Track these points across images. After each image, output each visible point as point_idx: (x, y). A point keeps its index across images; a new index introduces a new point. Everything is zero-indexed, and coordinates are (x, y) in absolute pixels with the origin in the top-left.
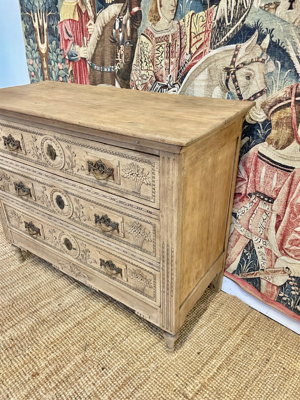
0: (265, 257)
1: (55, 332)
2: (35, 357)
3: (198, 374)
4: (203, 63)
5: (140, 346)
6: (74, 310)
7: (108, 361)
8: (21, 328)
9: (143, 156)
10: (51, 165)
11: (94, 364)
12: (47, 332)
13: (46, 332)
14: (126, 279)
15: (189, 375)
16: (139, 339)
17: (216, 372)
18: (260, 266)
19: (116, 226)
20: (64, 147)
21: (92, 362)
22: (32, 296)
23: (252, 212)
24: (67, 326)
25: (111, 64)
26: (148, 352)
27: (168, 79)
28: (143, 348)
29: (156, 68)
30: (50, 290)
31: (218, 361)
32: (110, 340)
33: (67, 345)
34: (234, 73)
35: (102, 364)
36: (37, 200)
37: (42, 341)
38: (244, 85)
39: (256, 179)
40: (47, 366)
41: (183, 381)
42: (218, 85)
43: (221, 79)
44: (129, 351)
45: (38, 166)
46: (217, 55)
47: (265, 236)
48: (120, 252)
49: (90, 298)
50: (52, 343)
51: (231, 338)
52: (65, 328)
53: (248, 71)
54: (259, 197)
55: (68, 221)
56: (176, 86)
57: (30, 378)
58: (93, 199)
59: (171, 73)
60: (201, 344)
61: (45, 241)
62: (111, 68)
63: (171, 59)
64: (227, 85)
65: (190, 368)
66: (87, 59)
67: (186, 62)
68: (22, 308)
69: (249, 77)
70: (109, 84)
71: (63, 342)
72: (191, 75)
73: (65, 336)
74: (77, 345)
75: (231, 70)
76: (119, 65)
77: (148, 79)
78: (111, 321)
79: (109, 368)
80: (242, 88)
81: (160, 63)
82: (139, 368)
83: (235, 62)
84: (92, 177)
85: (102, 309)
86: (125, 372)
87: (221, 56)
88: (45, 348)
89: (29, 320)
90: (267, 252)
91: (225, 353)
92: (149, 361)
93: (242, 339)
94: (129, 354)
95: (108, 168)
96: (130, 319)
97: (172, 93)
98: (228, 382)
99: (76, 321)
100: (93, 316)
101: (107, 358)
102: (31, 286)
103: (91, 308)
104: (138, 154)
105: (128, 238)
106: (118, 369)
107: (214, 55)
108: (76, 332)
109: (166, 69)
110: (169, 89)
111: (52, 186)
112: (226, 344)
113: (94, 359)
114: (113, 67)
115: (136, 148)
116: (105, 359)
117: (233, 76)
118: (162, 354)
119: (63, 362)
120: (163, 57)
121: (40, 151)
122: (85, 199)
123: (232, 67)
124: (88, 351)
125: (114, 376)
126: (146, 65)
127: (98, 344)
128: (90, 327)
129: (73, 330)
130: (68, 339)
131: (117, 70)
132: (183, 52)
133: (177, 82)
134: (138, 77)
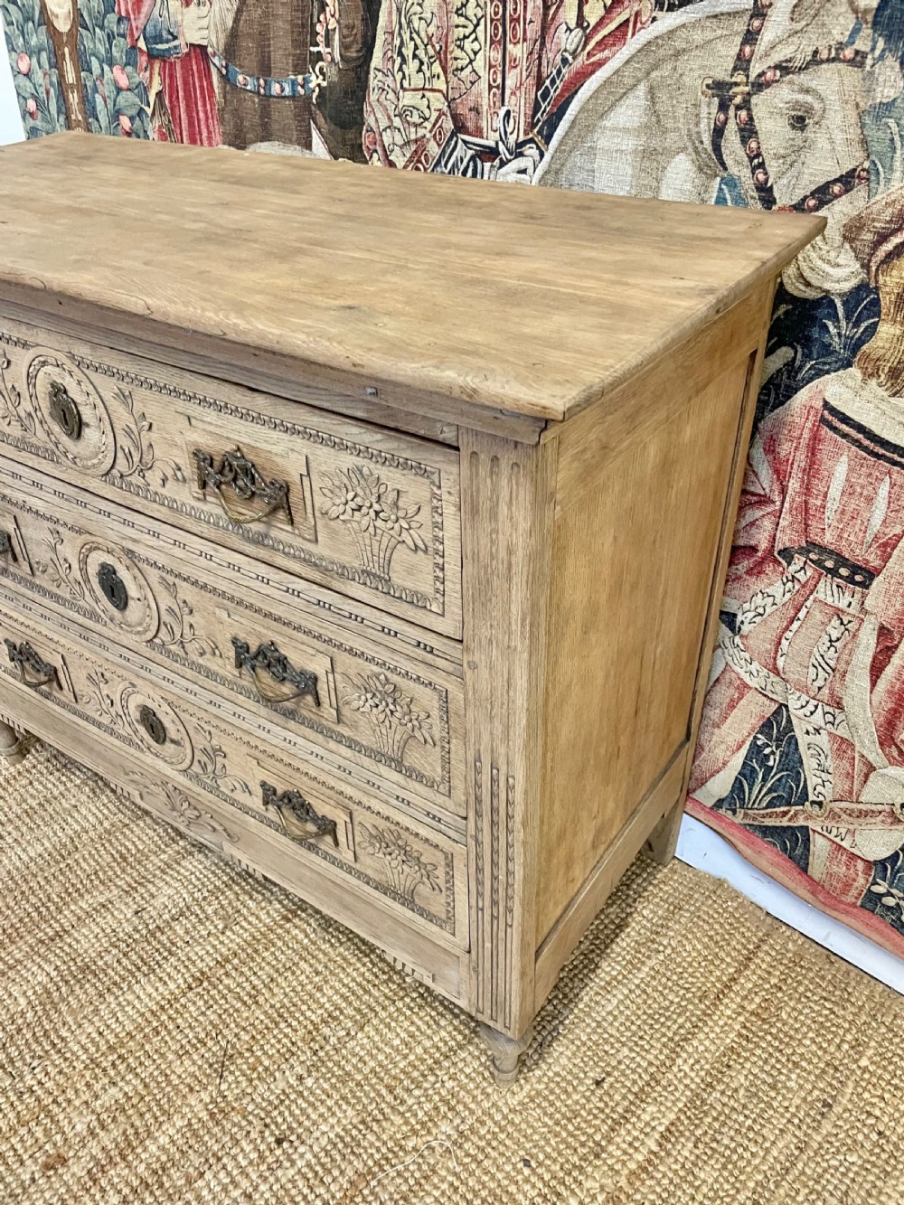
0: (829, 764)
1: (123, 1010)
2: (55, 1101)
3: (597, 1156)
4: (627, 62)
5: (405, 1057)
6: (187, 932)
7: (297, 1112)
8: (10, 995)
9: (395, 445)
10: (70, 456)
11: (250, 1123)
12: (96, 1011)
13: (92, 1008)
14: (350, 856)
15: (567, 1161)
16: (403, 1035)
17: (655, 1149)
18: (810, 790)
19: (308, 684)
20: (108, 396)
21: (244, 1117)
22: (48, 882)
23: (792, 613)
24: (161, 989)
25: (295, 66)
26: (432, 1079)
27: (498, 123)
28: (415, 1067)
29: (453, 81)
30: (109, 859)
31: (663, 1109)
32: (303, 1040)
33: (162, 1055)
34: (746, 105)
35: (276, 1124)
36: (37, 573)
37: (80, 1039)
38: (782, 152)
39: (812, 501)
40: (92, 1133)
41: (546, 1184)
42: (684, 149)
43: (697, 124)
44: (366, 1078)
45: (24, 457)
46: (683, 33)
47: (832, 695)
48: (328, 767)
49: (242, 888)
50: (110, 1048)
51: (706, 1030)
52: (155, 994)
53: (801, 97)
54: (819, 563)
55: (147, 652)
56: (527, 150)
57: (37, 1176)
58: (222, 586)
59: (511, 103)
60: (606, 1048)
61: (78, 707)
62: (294, 83)
63: (510, 47)
64: (717, 148)
65: (570, 1134)
66: (210, 50)
67: (565, 61)
68: (12, 926)
69: (801, 119)
70: (291, 142)
71: (147, 1047)
72: (582, 110)
73: (155, 1024)
74: (195, 1057)
75: (736, 89)
76: (321, 69)
77: (428, 125)
78: (308, 970)
79: (299, 1137)
80: (774, 163)
81: (471, 61)
82: (399, 1136)
83: (749, 61)
84: (212, 507)
85: (281, 927)
86: (353, 1152)
87: (698, 37)
88: (86, 1067)
89: (35, 969)
90: (836, 746)
91: (687, 1081)
92: (433, 1113)
93: (744, 1032)
94: (366, 1088)
95: (268, 480)
96: (371, 961)
97: (513, 177)
98: (697, 1183)
99: (193, 970)
100: (249, 951)
101: (295, 1101)
102: (47, 844)
103: (244, 924)
104: (379, 437)
105: (354, 726)
106: (330, 1140)
107: (671, 33)
108: (192, 1009)
109: (490, 87)
110: (503, 164)
111: (79, 532)
112: (690, 1050)
113: (250, 1108)
114: (300, 78)
115: (368, 411)
116: (288, 1108)
117: (743, 114)
118: (477, 1088)
119: (148, 1116)
120: (482, 39)
121: (26, 406)
122: (195, 583)
123: (739, 78)
124: (231, 1078)
125: (318, 1168)
126: (420, 70)
127: (265, 1053)
128: (238, 990)
129: (183, 1001)
130: (163, 1033)
131: (317, 90)
132: (553, 19)
133: (531, 136)
134: (389, 118)
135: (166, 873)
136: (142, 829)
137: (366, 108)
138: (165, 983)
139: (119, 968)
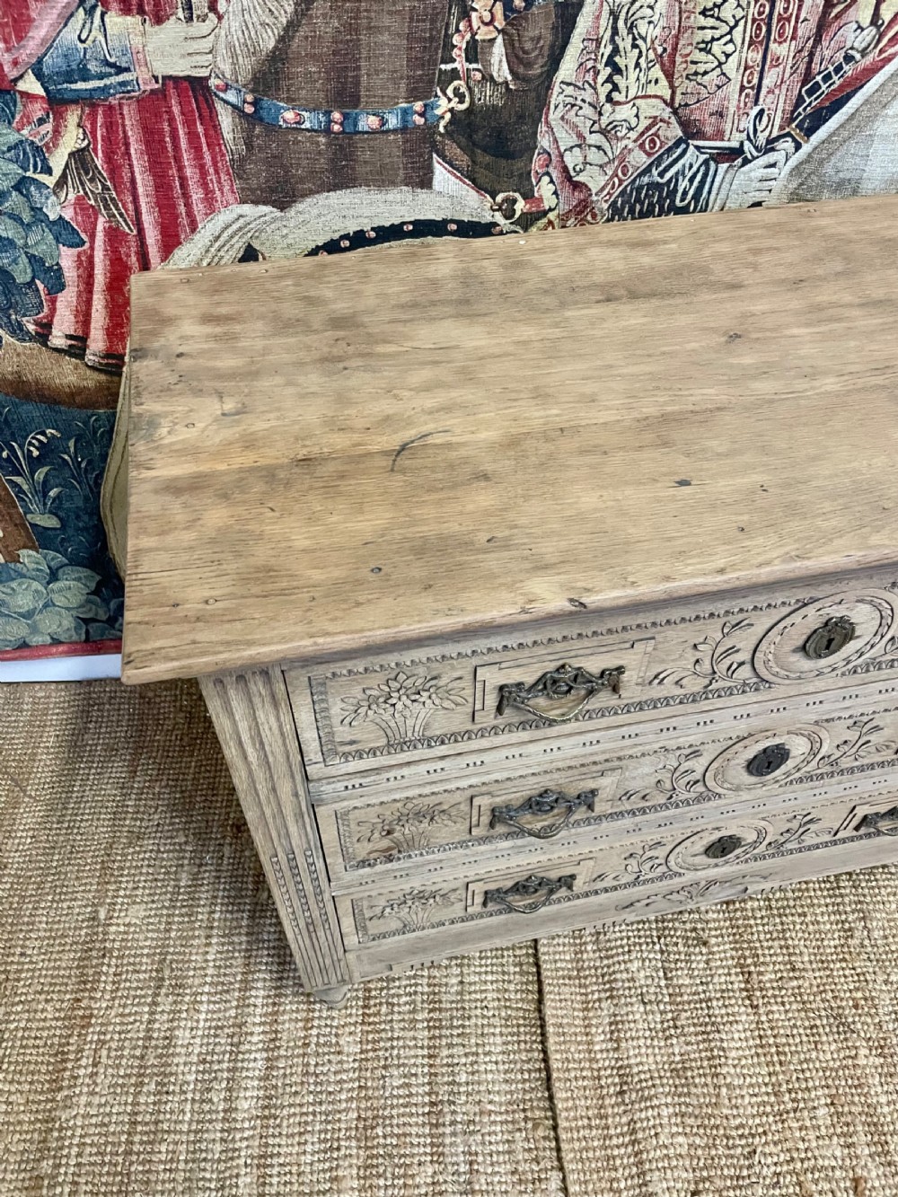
25: (411, 90)
27: (747, 124)
36: (618, 804)
52: (742, 1035)
55: (776, 791)
56: (779, 145)
59: (766, 101)
62: (405, 112)
63: (773, 46)
66: (213, 82)
67: (849, 58)
70: (393, 184)
71: (792, 1067)
72: (866, 102)
74: (823, 1039)
76: (456, 90)
77: (633, 135)
78: (794, 919)
81: (720, 64)
88: (783, 1122)
99: (736, 994)
100: (744, 946)
103: (713, 933)
108: (776, 1016)
109: (742, 88)
110: (746, 162)
114: (418, 106)
120: (738, 41)
124: (858, 1026)
128: (779, 975)
129: (764, 1018)
130: (787, 1049)
131: (448, 116)
132: (838, 17)
133: (787, 130)
134: (580, 136)
135: (612, 957)
136: (549, 945)
137: (542, 128)
138: (737, 1022)
139: (695, 1047)
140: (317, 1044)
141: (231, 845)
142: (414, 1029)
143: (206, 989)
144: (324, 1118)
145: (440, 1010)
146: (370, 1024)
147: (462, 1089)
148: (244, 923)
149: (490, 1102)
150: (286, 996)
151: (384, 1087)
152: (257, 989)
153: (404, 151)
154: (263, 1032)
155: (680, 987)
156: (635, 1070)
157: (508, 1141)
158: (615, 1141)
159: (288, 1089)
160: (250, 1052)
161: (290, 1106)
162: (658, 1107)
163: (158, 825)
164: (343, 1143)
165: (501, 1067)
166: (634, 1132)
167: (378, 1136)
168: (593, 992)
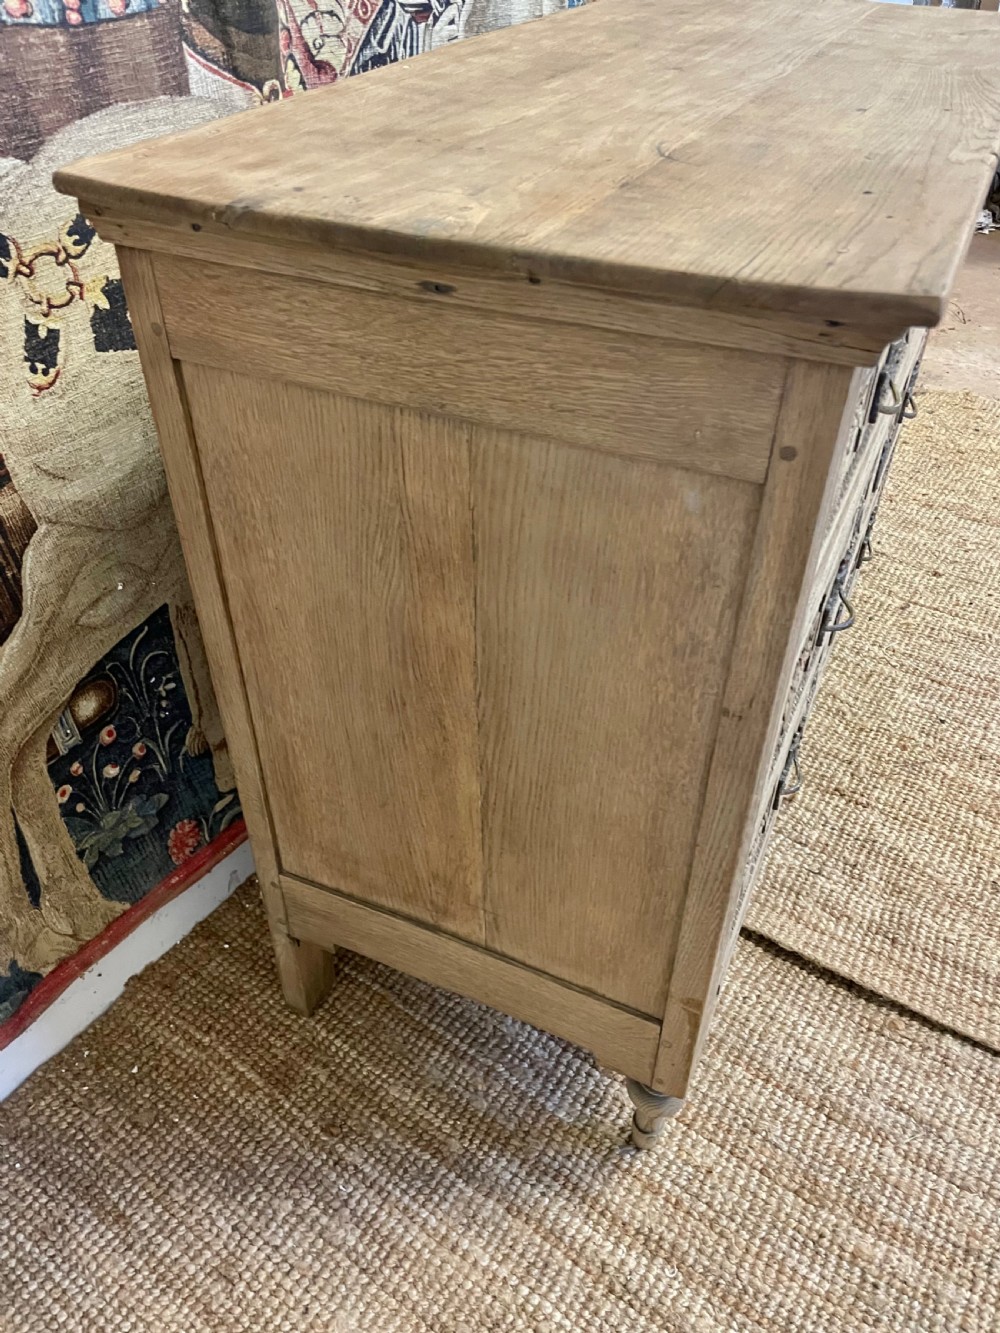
110: (436, 19)
140: (685, 1190)
141: (349, 1148)
142: (728, 1077)
143: (525, 1291)
144: (776, 1232)
145: (722, 1040)
146: (694, 1120)
147: (820, 1071)
148: (469, 1192)
149: (846, 1053)
150: (601, 1193)
151: (776, 1146)
152: (569, 1224)
153: (155, 43)
154: (629, 1248)
155: (818, 841)
156: (877, 918)
157: (894, 1062)
158: (936, 975)
159: (718, 1258)
160: (644, 1278)
161: (740, 1265)
162: (921, 922)
163: (235, 1228)
164: (817, 1226)
165: (816, 1022)
166: (934, 956)
167: (828, 1184)
168: (785, 904)
